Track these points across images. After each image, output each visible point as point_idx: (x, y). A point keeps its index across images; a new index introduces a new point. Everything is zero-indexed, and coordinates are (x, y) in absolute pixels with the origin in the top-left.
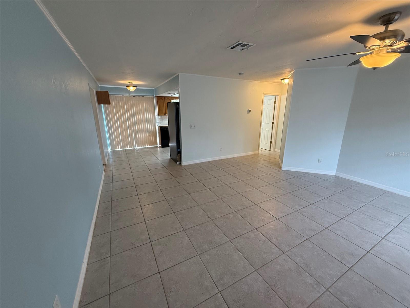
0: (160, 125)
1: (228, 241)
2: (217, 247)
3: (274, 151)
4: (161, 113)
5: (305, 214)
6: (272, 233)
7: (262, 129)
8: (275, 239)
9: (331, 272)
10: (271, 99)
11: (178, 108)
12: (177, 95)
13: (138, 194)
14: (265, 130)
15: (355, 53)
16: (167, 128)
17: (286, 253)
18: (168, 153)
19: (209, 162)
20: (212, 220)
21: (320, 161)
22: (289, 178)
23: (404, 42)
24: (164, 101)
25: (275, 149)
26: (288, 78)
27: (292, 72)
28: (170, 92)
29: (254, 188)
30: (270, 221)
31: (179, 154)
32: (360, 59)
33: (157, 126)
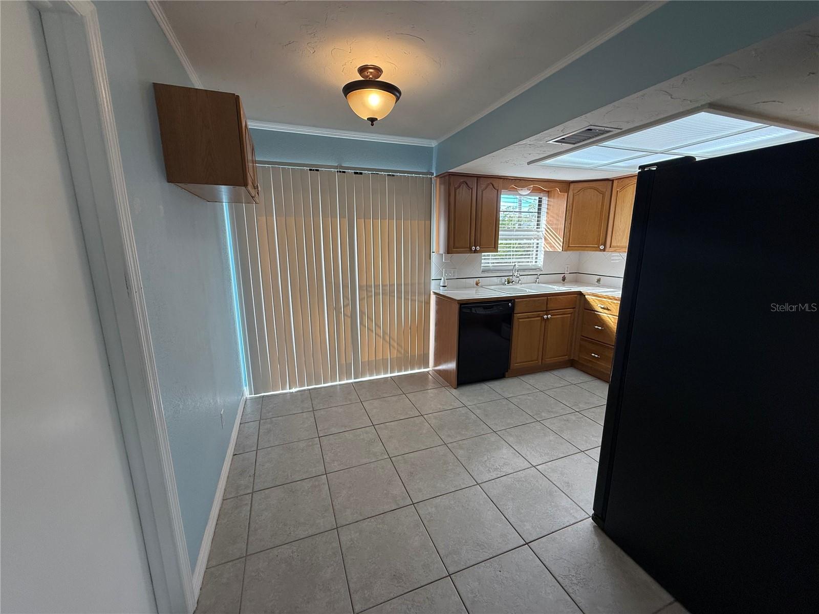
4: (456, 245)
33: (435, 293)
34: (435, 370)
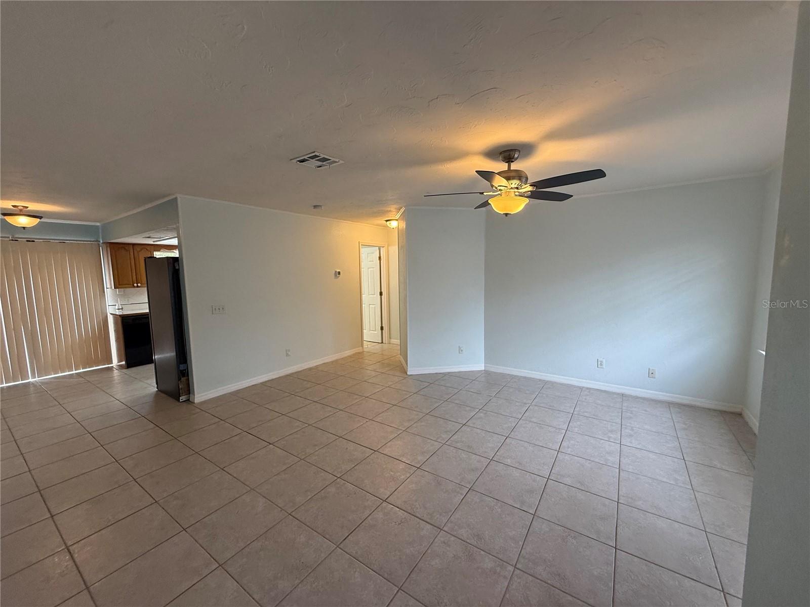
0: (118, 313)
1: (335, 549)
2: (312, 574)
3: (390, 343)
4: (120, 284)
5: (459, 445)
6: (414, 499)
7: (363, 305)
8: (420, 508)
9: (514, 532)
10: (373, 253)
11: (178, 270)
12: (174, 242)
13: (53, 514)
14: (369, 307)
15: (482, 193)
16: (146, 318)
17: (445, 528)
18: (148, 379)
19: (263, 384)
20: (290, 514)
21: (462, 351)
22: (422, 387)
23: (530, 185)
24: (132, 254)
25: (390, 338)
26: (397, 220)
27: (402, 210)
28: (151, 235)
29: (368, 420)
30: (406, 476)
31: (184, 376)
32: (489, 201)
33: (111, 314)
34: (119, 365)
